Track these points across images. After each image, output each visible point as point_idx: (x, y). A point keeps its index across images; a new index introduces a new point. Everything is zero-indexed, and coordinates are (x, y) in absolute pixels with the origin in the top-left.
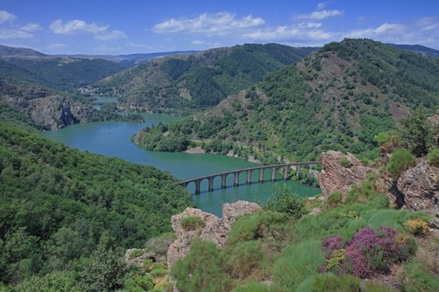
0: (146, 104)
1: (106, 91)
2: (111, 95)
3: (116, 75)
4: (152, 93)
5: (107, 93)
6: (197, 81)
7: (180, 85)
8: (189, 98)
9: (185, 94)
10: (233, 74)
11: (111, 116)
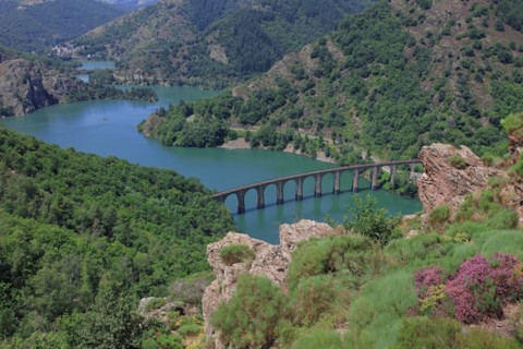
0: (157, 70)
1: (95, 49)
2: (104, 58)
3: (110, 24)
4: (167, 53)
5: (98, 54)
6: (236, 32)
7: (209, 39)
8: (225, 60)
9: (218, 54)
10: (291, 20)
11: (104, 91)
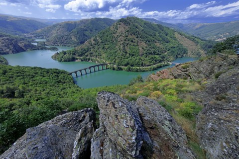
0: (58, 42)
1: (40, 36)
2: (43, 38)
3: (43, 29)
4: (60, 38)
5: (41, 37)
6: (78, 33)
7: (71, 35)
8: (76, 40)
9: (74, 38)
10: (91, 31)
11: (42, 47)
